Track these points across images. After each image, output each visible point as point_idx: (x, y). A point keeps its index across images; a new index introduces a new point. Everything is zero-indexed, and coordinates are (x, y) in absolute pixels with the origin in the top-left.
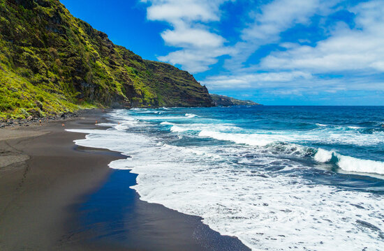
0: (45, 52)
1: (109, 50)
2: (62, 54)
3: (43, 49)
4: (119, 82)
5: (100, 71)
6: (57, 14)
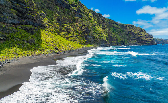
1: (103, 21)
2: (80, 25)
3: (73, 24)
4: (106, 34)
5: (97, 31)
6: (79, 9)
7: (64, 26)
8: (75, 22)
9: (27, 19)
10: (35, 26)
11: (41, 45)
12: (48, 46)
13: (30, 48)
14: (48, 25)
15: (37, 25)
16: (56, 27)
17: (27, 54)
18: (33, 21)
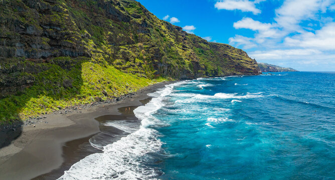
0: (135, 46)
1: (183, 38)
2: (146, 46)
4: (189, 60)
5: (174, 54)
6: (144, 21)
7: (119, 49)
8: (138, 41)
9: (62, 48)
10: (73, 57)
11: (80, 88)
12: (91, 90)
13: (64, 94)
14: (94, 52)
15: (77, 55)
16: (106, 53)
17: (58, 107)
18: (72, 50)
